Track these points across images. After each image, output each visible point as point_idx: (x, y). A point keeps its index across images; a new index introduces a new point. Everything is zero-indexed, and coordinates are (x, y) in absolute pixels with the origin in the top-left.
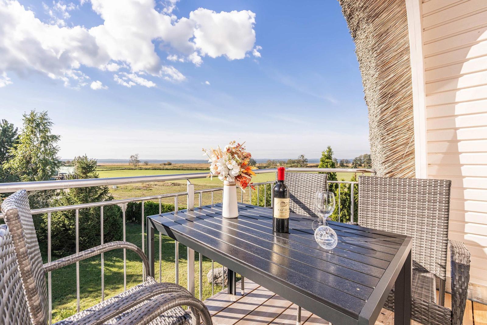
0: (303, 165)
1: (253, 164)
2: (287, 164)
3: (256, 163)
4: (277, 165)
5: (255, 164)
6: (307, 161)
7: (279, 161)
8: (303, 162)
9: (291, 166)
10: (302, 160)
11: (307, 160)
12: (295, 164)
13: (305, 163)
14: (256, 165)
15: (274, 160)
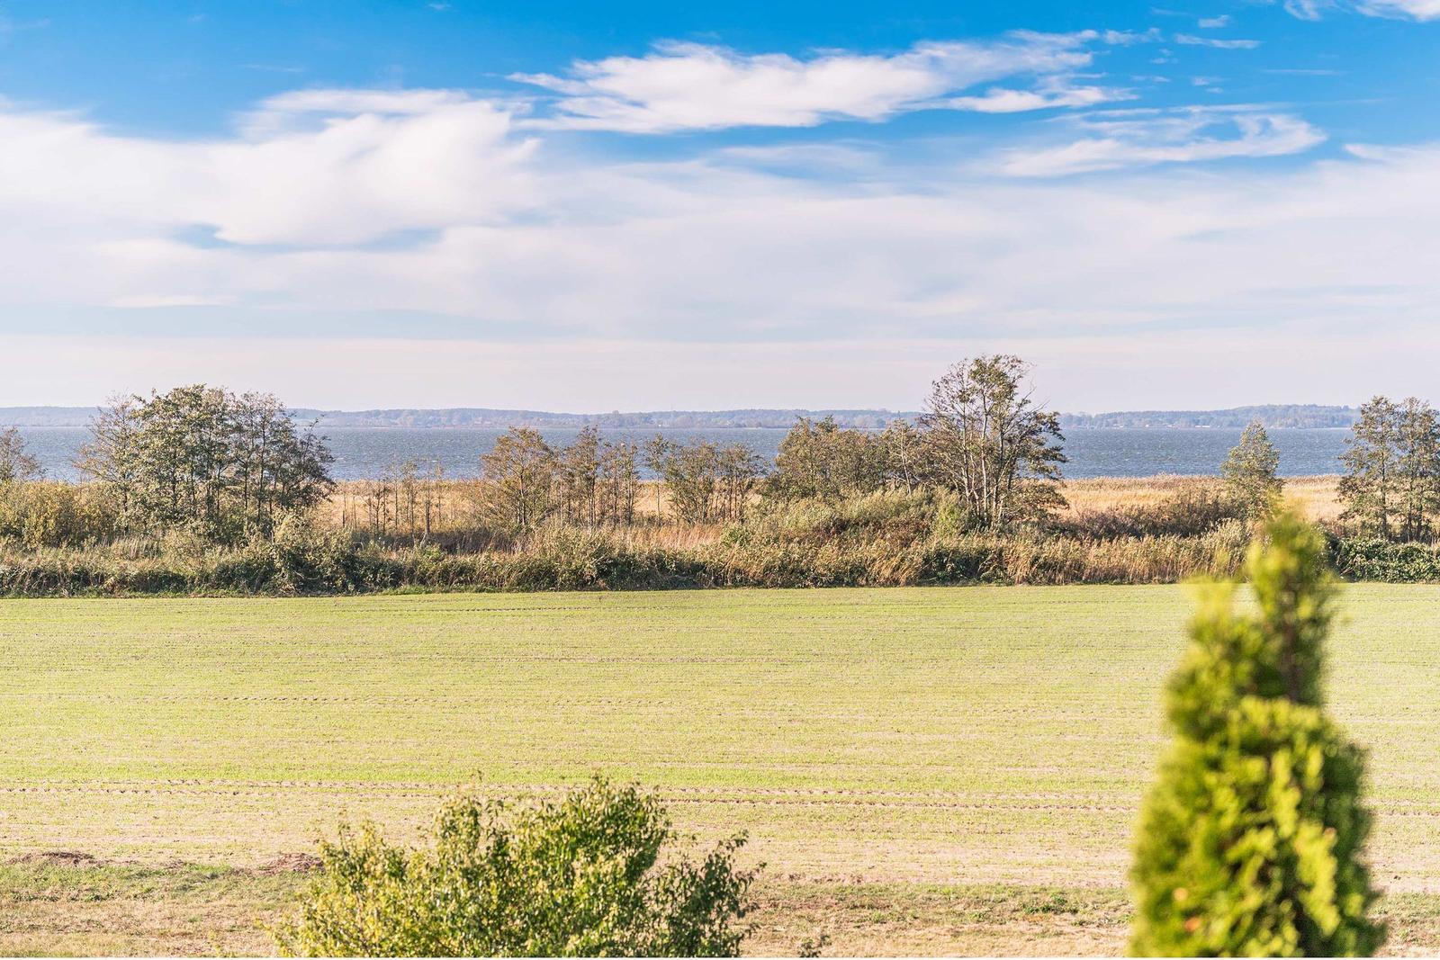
0: (998, 510)
1: (285, 501)
2: (776, 487)
3: (317, 474)
4: (646, 505)
5: (308, 498)
6: (1053, 454)
7: (661, 448)
8: (1004, 463)
9: (842, 526)
10: (988, 432)
11: (1051, 441)
12: (894, 494)
13: (1028, 477)
14: (324, 507)
15: (590, 439)
